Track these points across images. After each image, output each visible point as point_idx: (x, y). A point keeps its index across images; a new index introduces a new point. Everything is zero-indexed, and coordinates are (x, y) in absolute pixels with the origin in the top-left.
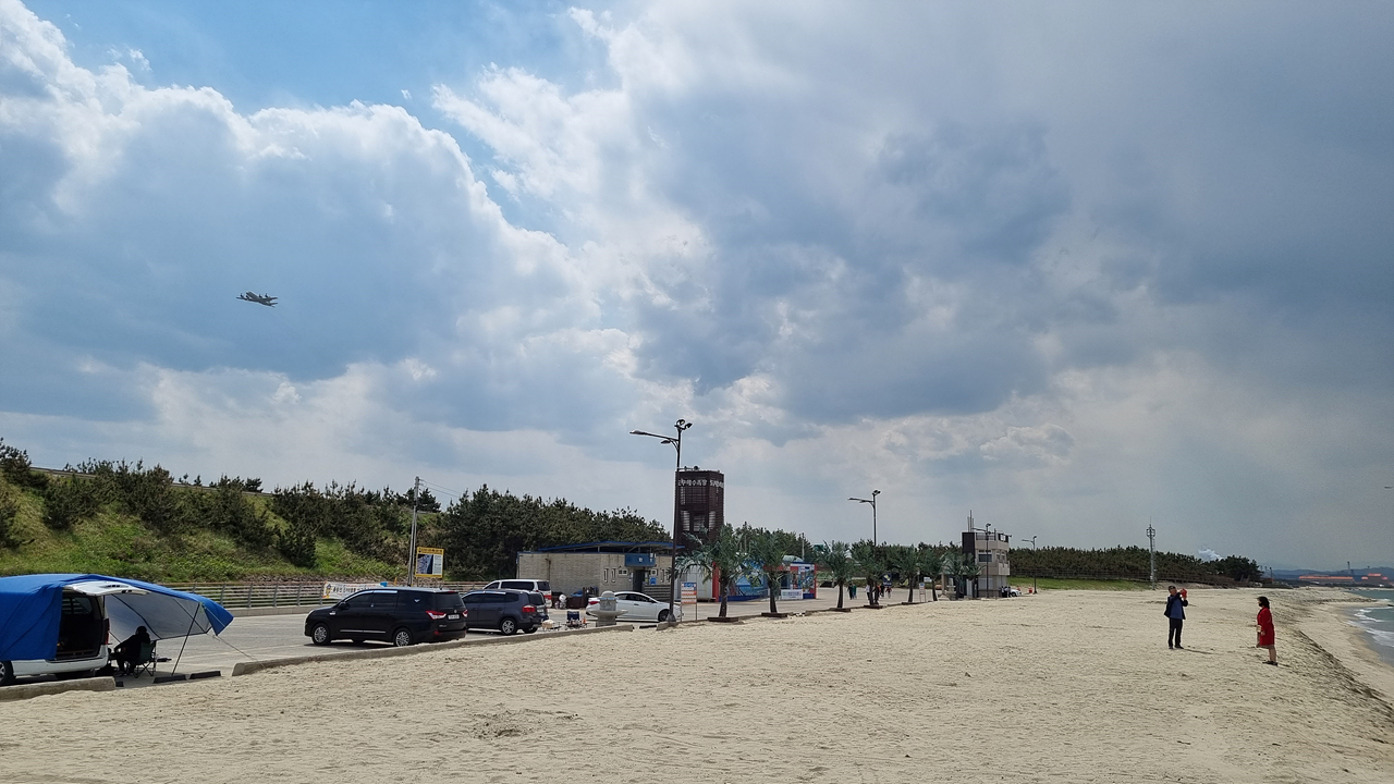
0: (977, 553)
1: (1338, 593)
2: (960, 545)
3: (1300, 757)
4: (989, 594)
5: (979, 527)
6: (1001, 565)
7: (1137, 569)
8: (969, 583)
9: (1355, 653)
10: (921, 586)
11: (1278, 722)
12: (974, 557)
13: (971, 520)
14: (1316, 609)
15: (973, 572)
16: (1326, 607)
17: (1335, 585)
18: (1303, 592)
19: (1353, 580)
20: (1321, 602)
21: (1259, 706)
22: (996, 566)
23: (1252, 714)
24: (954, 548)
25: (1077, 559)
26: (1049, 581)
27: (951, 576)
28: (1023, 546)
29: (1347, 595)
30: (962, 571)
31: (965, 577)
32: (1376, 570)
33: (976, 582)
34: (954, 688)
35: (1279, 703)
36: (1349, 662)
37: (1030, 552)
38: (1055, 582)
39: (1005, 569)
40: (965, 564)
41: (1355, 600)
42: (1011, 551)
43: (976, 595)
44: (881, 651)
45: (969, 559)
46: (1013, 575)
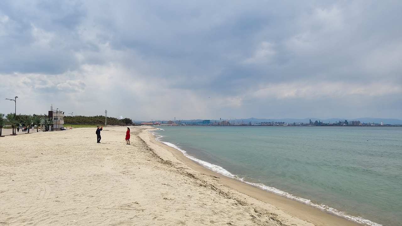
0: (53, 117)
1: (149, 127)
2: (48, 115)
3: (130, 166)
4: (57, 129)
5: (54, 110)
6: (61, 121)
7: (102, 122)
8: (50, 127)
9: (150, 141)
10: (33, 128)
11: (127, 158)
12: (52, 119)
13: (52, 107)
14: (143, 131)
15: (52, 123)
16: (146, 130)
17: (149, 125)
18: (141, 127)
19: (153, 124)
20: (145, 129)
21: (124, 155)
22: (59, 121)
23: (122, 157)
24: (46, 116)
25: (85, 119)
26: (76, 125)
27: (44, 124)
28: (69, 115)
29: (151, 127)
30: (48, 123)
31: (49, 125)
32: (157, 121)
33: (53, 126)
34: (37, 158)
35: (129, 154)
36: (148, 143)
37: (71, 117)
38: (78, 126)
39: (62, 122)
40: (49, 121)
41: (152, 128)
42: (65, 117)
43: (52, 130)
44: (12, 148)
45: (51, 119)
46: (65, 124)
